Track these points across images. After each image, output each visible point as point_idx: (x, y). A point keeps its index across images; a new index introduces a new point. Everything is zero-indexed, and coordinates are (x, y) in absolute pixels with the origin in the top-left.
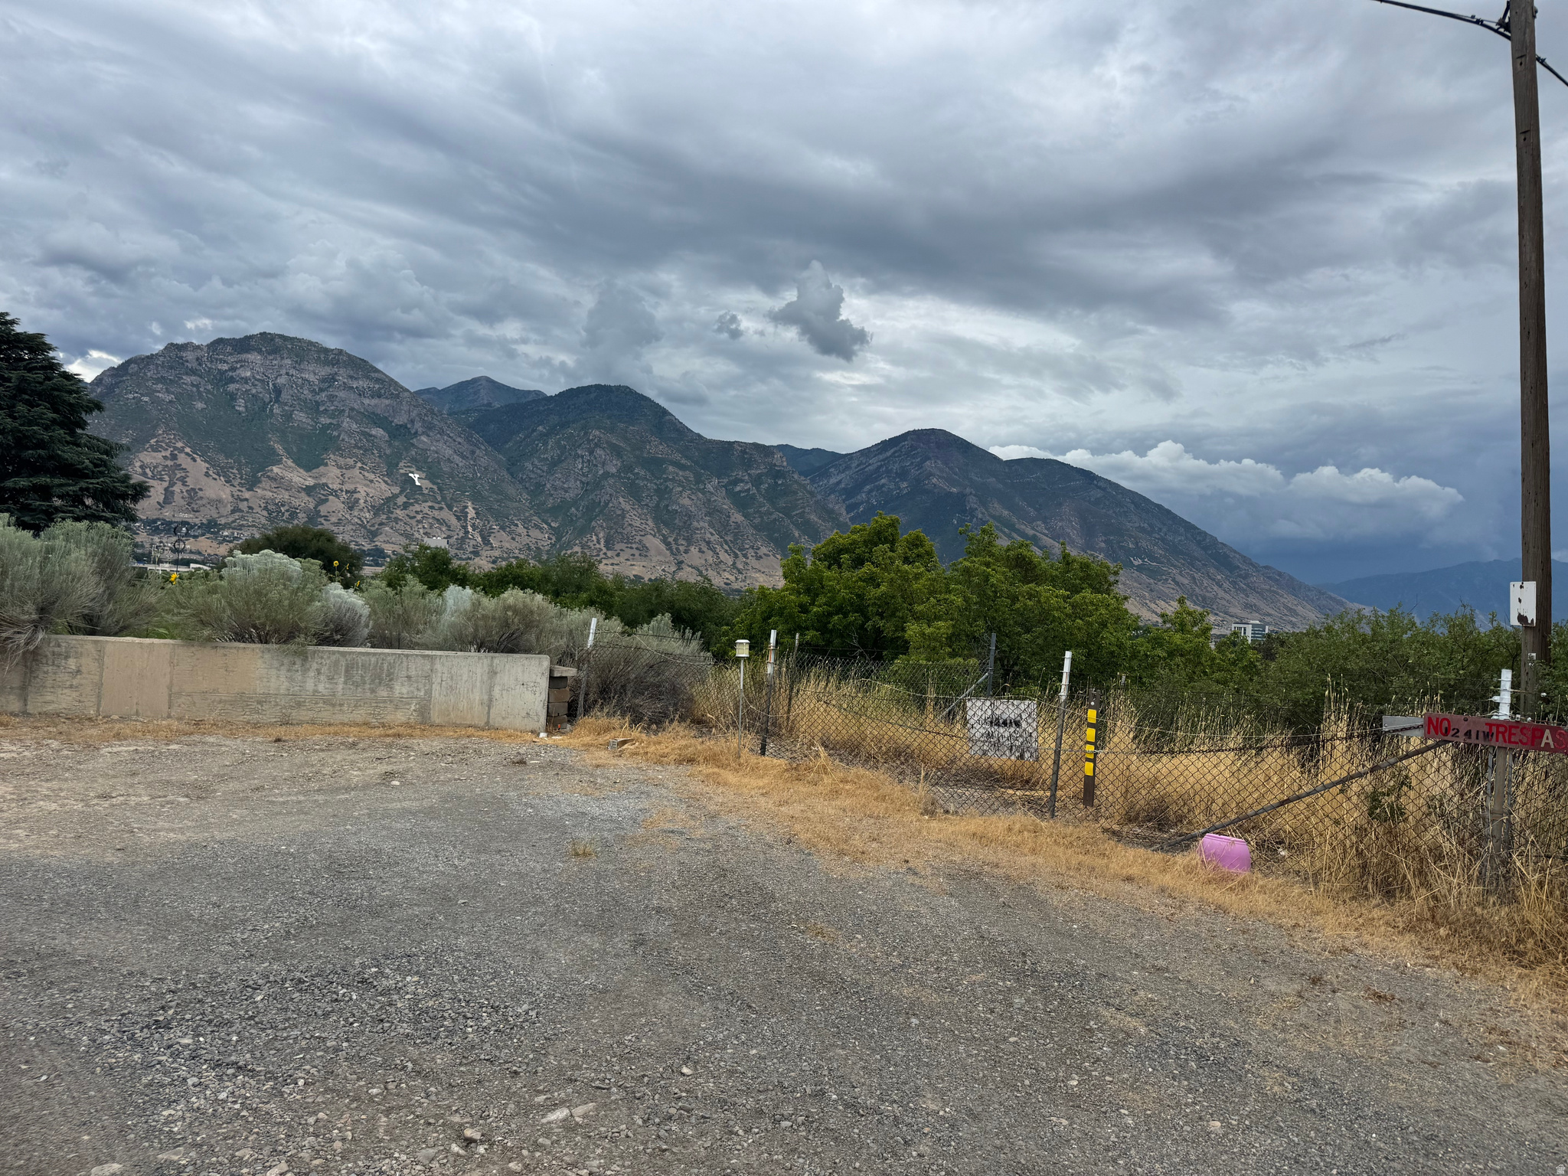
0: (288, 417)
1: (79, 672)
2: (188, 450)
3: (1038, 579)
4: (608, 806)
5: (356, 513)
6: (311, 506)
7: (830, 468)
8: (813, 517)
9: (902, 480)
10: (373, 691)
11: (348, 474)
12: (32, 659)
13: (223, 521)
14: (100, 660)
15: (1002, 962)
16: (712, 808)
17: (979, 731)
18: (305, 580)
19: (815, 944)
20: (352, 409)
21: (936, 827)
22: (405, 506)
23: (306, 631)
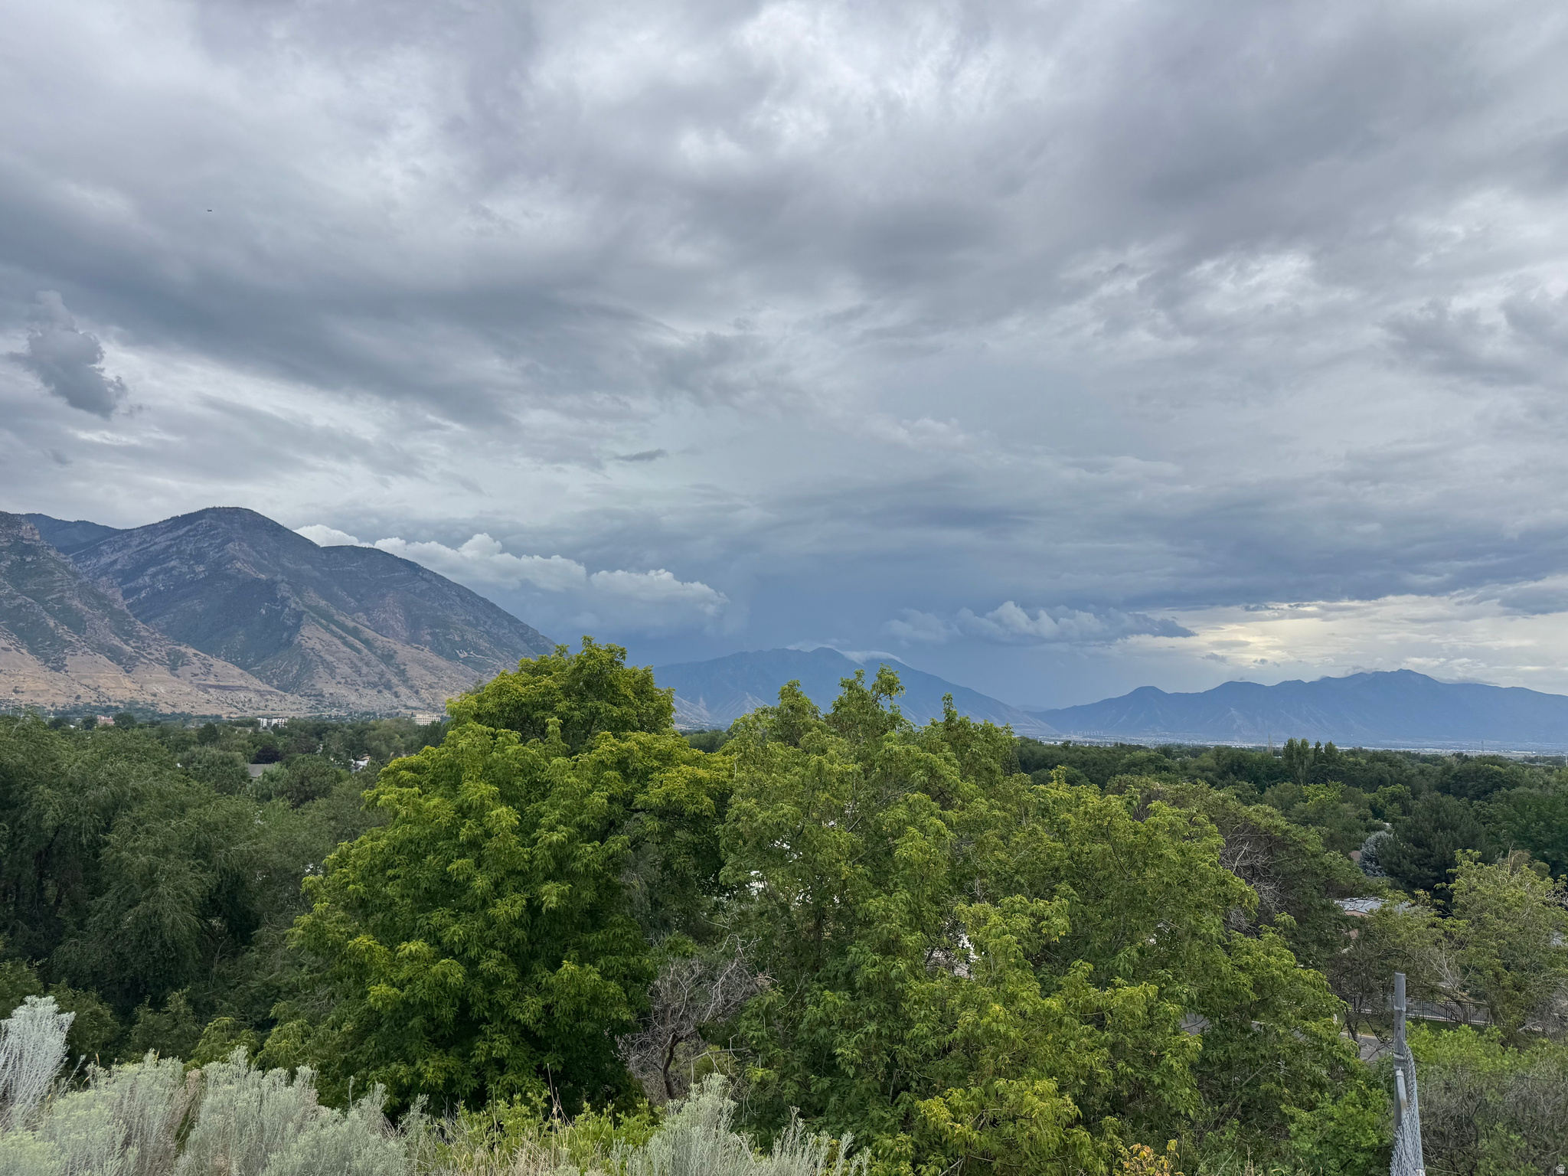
7: (100, 545)
9: (198, 563)
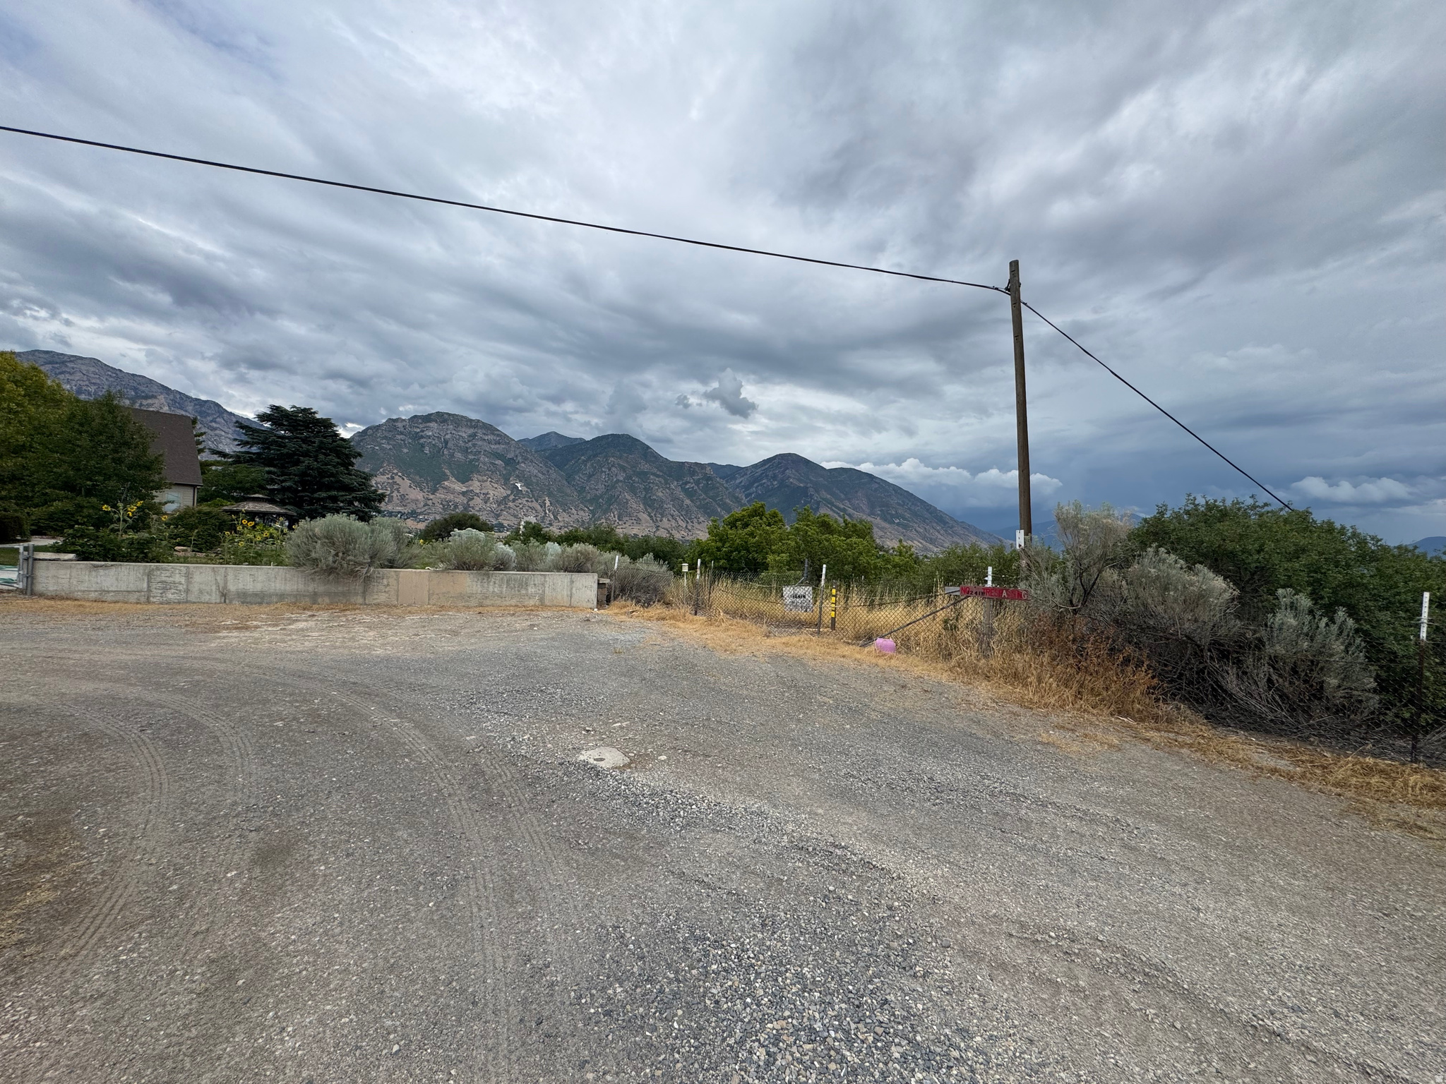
0: (452, 455)
1: (388, 585)
2: (400, 474)
3: (831, 533)
4: (627, 636)
5: (488, 505)
6: (465, 502)
7: (736, 475)
8: (728, 501)
9: (774, 480)
10: (519, 591)
11: (484, 484)
12: (368, 579)
13: (419, 511)
14: (397, 580)
15: (784, 683)
16: (672, 636)
17: (788, 601)
18: (487, 541)
19: (712, 680)
20: (485, 451)
21: (769, 641)
22: (514, 501)
23: (488, 564)
